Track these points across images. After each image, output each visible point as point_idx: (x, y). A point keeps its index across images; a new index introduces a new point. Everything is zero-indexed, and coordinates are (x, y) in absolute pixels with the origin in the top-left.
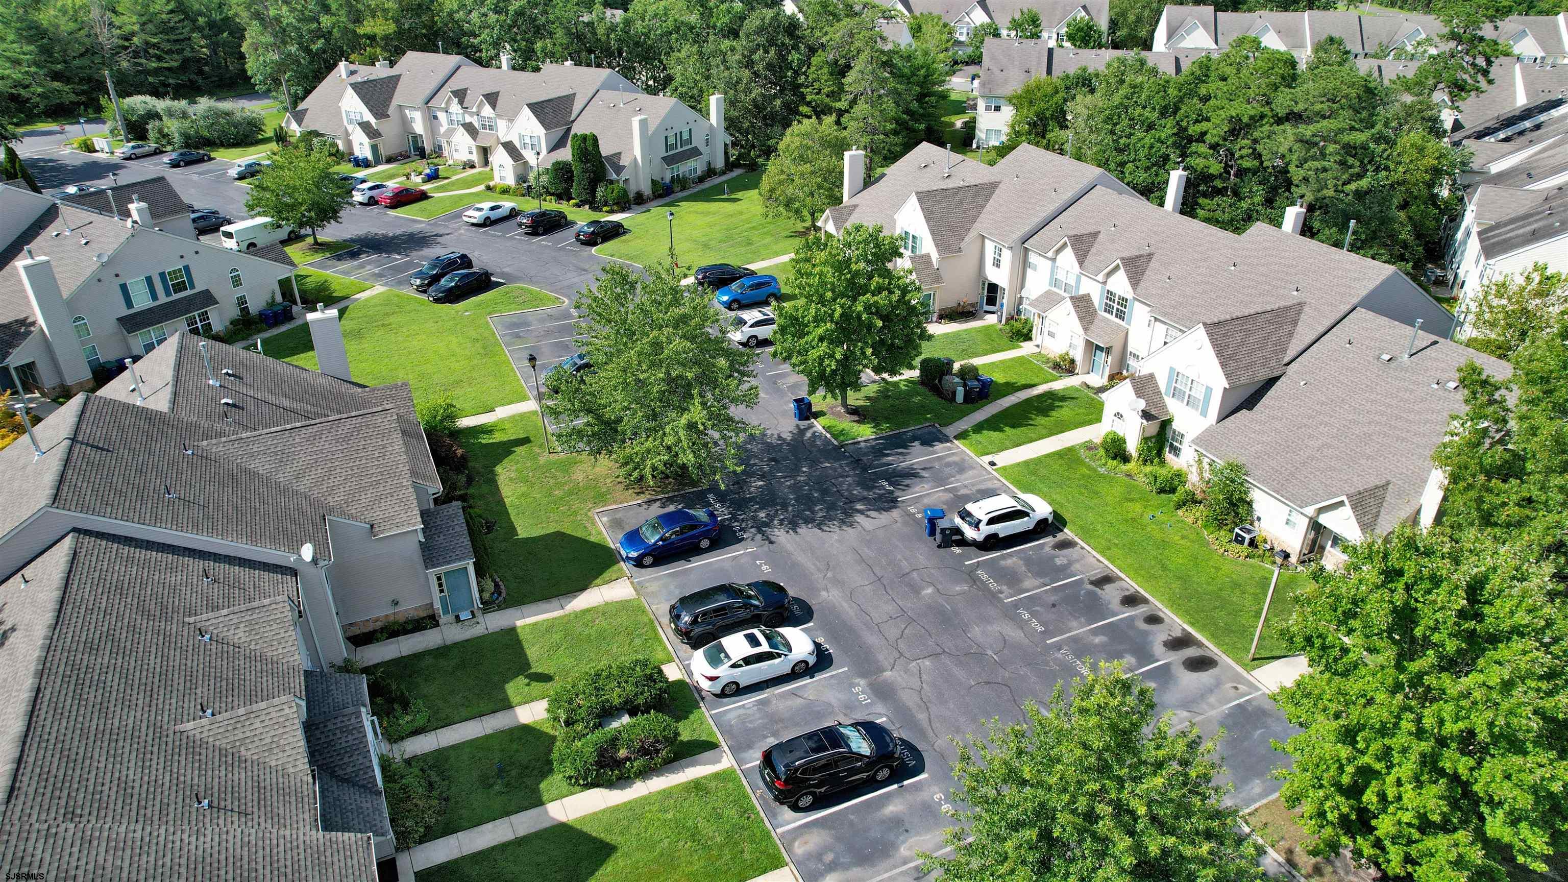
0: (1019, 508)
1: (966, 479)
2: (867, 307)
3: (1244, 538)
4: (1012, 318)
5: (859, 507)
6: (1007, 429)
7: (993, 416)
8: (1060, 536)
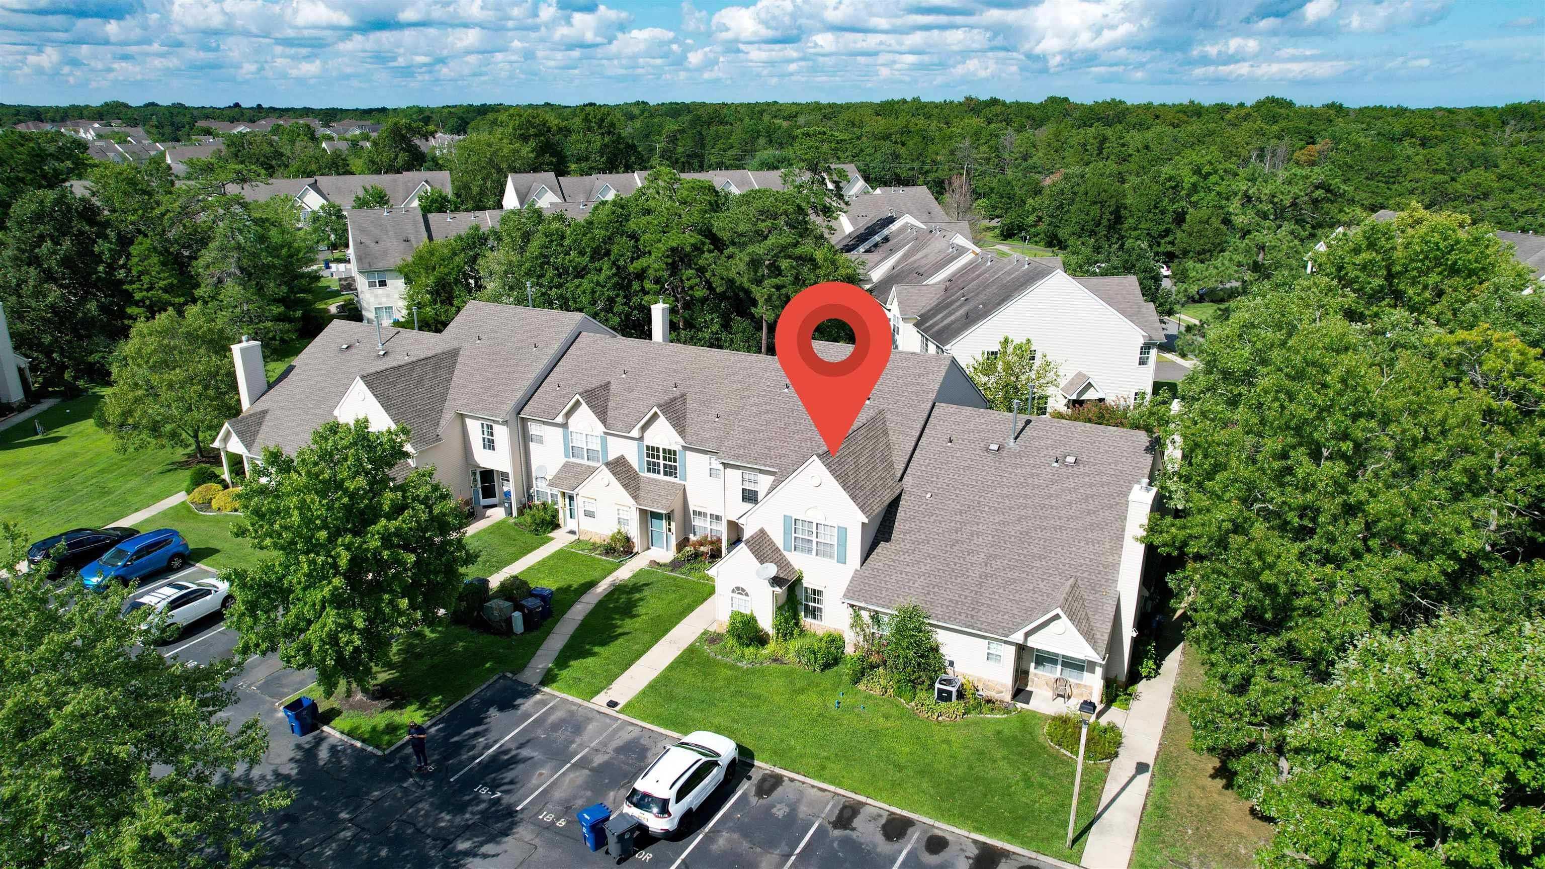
0: (704, 759)
1: (591, 740)
2: (386, 540)
3: (950, 693)
4: (524, 507)
5: (463, 845)
6: (596, 649)
7: (573, 637)
8: (755, 774)
